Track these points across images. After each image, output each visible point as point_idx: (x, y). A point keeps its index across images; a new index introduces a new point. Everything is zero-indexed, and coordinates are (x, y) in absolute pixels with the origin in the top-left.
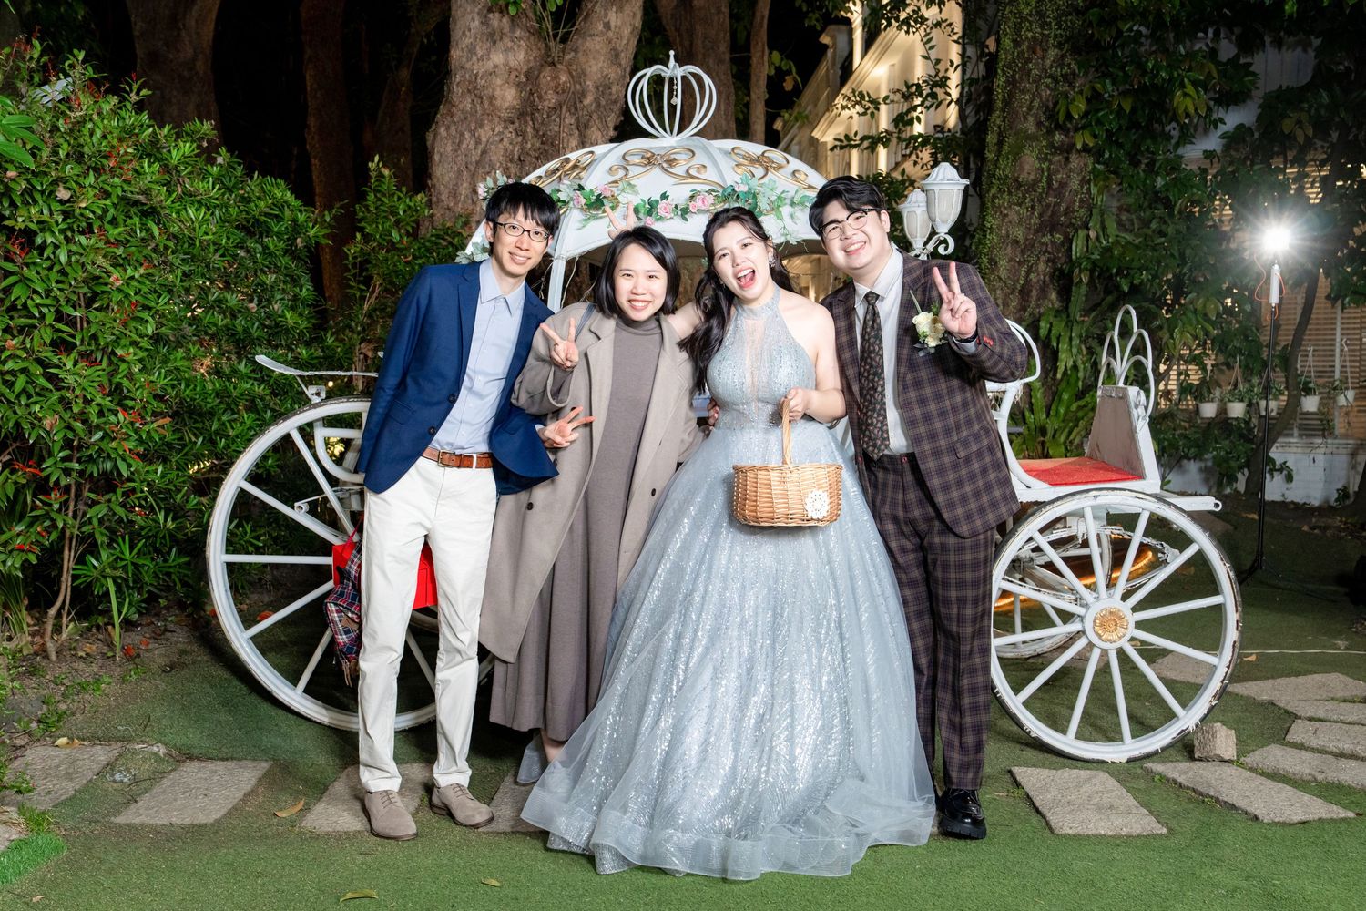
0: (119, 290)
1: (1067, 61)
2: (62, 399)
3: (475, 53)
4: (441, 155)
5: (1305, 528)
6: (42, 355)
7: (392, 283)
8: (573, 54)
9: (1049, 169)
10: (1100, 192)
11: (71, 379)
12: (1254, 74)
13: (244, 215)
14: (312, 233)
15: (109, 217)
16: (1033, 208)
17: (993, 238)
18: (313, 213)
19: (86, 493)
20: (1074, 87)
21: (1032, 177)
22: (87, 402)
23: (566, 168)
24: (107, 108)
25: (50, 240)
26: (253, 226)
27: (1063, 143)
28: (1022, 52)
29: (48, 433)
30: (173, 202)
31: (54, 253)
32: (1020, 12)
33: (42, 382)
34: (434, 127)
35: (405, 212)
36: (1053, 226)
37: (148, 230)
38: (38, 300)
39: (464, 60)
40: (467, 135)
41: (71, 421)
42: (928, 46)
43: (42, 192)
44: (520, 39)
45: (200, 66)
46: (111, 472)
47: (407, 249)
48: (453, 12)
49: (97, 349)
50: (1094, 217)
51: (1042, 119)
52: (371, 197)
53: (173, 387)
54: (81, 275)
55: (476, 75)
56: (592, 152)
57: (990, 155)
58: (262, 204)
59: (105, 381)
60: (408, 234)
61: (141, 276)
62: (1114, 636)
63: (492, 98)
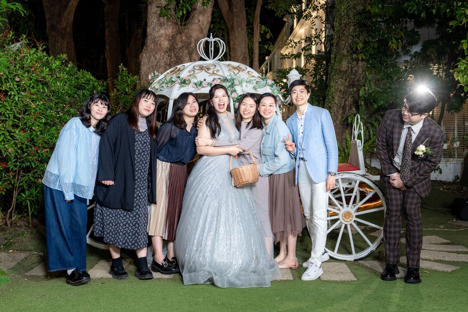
0: (34, 109)
1: (357, 30)
2: (15, 143)
3: (155, 30)
4: (144, 63)
5: (441, 189)
6: (9, 129)
7: (126, 105)
8: (187, 30)
9: (351, 66)
10: (369, 74)
11: (18, 137)
12: (419, 35)
13: (77, 83)
14: (99, 89)
15: (31, 86)
16: (346, 79)
17: (333, 89)
18: (100, 82)
19: (21, 173)
20: (359, 39)
21: (345, 69)
22: (22, 144)
23: (176, 71)
24: (32, 52)
25: (13, 93)
26: (79, 87)
27: (356, 58)
28: (342, 28)
29: (10, 153)
30: (53, 80)
31: (14, 97)
32: (341, 14)
33: (9, 137)
34: (142, 53)
35: (130, 82)
36: (353, 86)
37: (44, 89)
38: (8, 112)
39: (151, 32)
40: (152, 56)
41: (17, 150)
42: (313, 24)
43: (11, 79)
44: (170, 25)
45: (68, 29)
46: (29, 166)
47: (131, 94)
48: (148, 17)
49: (26, 127)
50: (367, 83)
51: (349, 50)
52: (120, 77)
53: (51, 139)
54: (22, 104)
55: (155, 37)
56: (184, 66)
57: (332, 62)
58: (83, 80)
59: (29, 137)
60: (131, 89)
61: (41, 104)
62: (349, 220)
63: (160, 44)
